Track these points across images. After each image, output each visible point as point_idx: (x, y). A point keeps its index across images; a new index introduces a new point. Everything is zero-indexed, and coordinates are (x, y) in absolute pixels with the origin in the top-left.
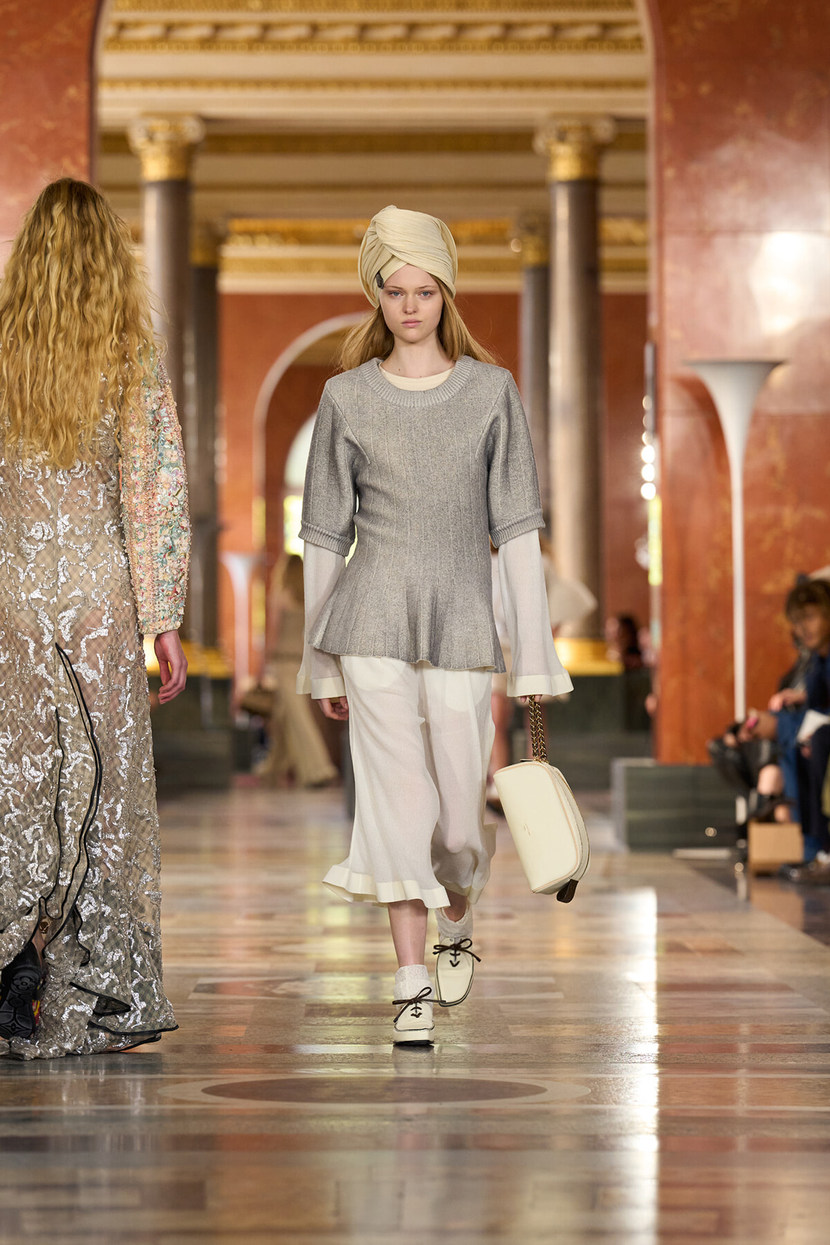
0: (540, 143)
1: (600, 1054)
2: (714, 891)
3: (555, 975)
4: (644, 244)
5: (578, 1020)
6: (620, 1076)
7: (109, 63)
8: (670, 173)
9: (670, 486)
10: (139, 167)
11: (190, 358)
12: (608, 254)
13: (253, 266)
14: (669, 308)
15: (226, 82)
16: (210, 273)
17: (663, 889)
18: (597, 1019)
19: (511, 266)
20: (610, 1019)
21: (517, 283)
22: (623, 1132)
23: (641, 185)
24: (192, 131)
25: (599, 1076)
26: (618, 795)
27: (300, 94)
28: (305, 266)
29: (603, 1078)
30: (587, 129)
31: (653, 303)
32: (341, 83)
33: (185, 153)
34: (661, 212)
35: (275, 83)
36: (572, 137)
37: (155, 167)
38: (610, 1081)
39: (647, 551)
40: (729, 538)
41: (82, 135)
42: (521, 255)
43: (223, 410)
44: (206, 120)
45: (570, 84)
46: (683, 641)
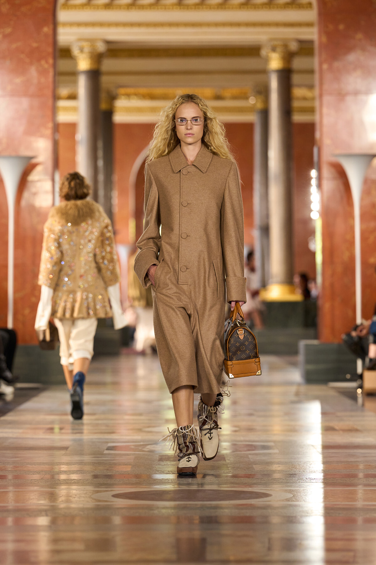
0: (263, 52)
1: (296, 479)
2: (348, 402)
3: (274, 442)
4: (313, 99)
5: (286, 462)
6: (305, 489)
7: (63, 16)
8: (325, 66)
9: (326, 213)
10: (76, 64)
11: (100, 153)
12: (296, 104)
13: (129, 110)
14: (325, 129)
15: (117, 24)
16: (109, 114)
17: (323, 401)
18: (294, 462)
19: (250, 110)
20: (301, 462)
21: (253, 118)
22: (308, 515)
23: (311, 72)
24: (101, 47)
25: (296, 488)
26: (301, 358)
27: (151, 30)
28: (154, 110)
29: (298, 490)
30: (285, 46)
31: (318, 127)
32: (171, 25)
33: (98, 58)
34: (321, 84)
35: (139, 25)
36: (279, 49)
37: (84, 64)
38: (301, 491)
39: (315, 243)
40: (353, 237)
41: (50, 50)
42: (254, 105)
43: (116, 178)
44: (108, 42)
45: (277, 24)
46: (332, 285)
